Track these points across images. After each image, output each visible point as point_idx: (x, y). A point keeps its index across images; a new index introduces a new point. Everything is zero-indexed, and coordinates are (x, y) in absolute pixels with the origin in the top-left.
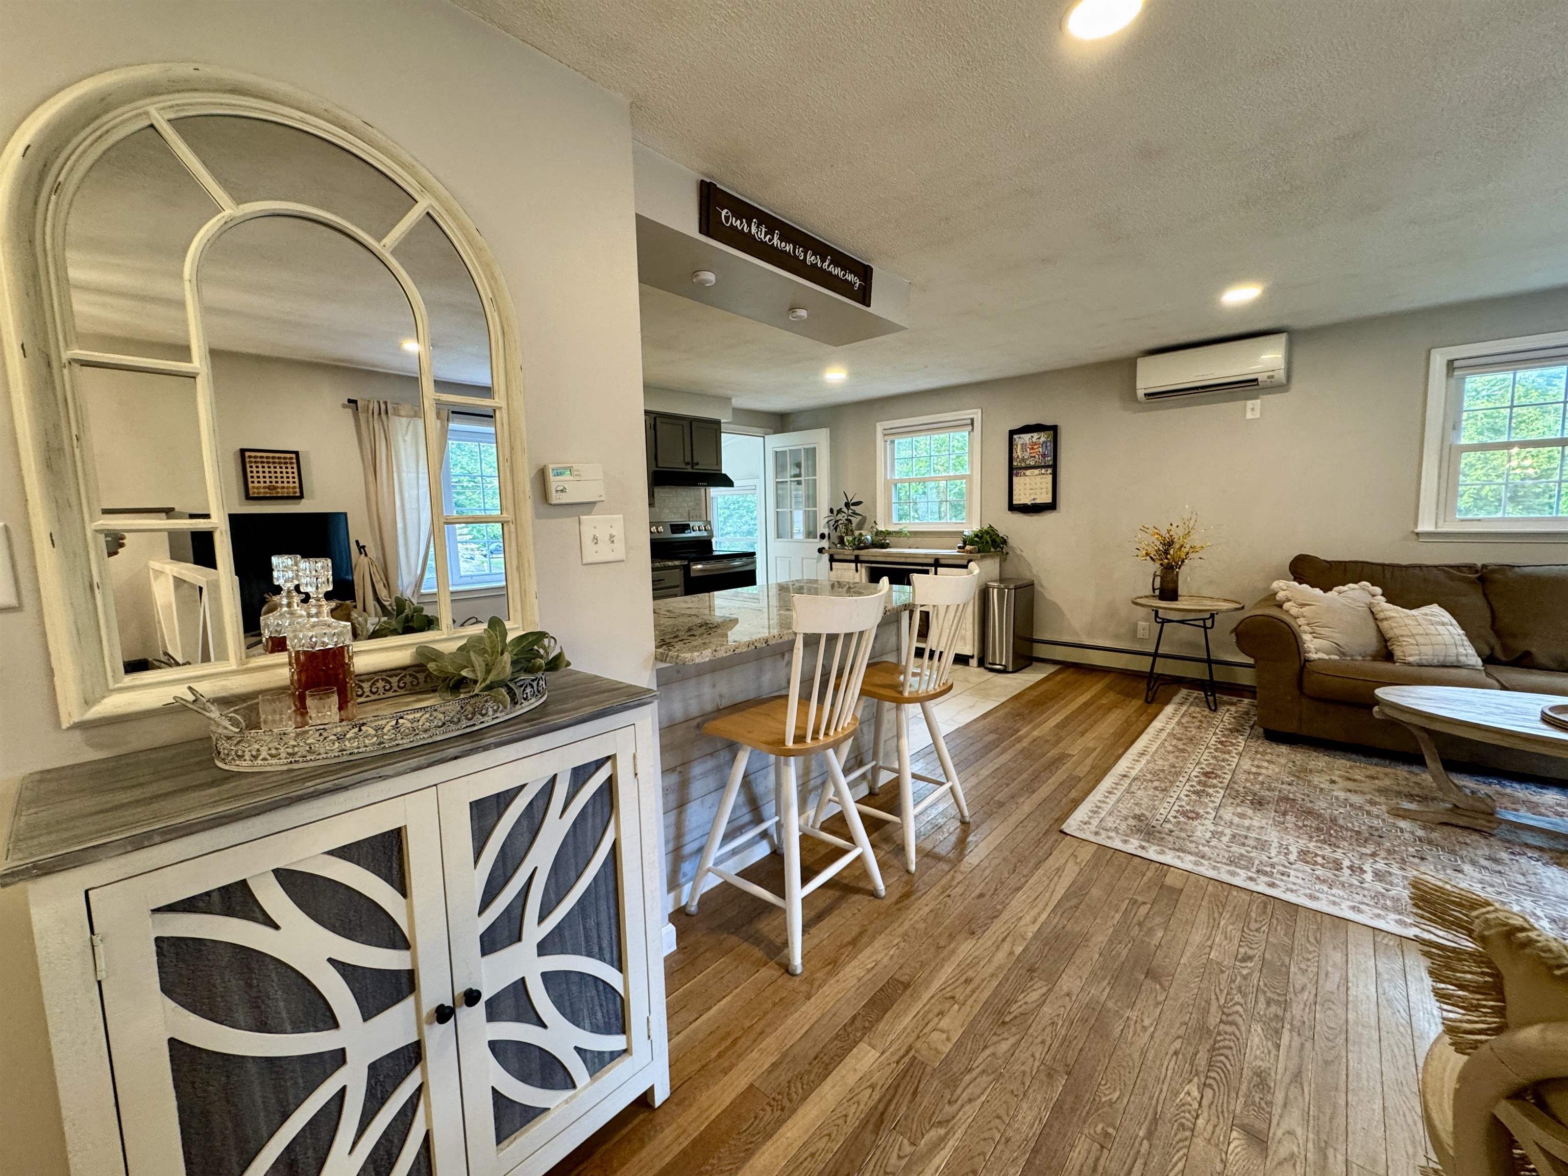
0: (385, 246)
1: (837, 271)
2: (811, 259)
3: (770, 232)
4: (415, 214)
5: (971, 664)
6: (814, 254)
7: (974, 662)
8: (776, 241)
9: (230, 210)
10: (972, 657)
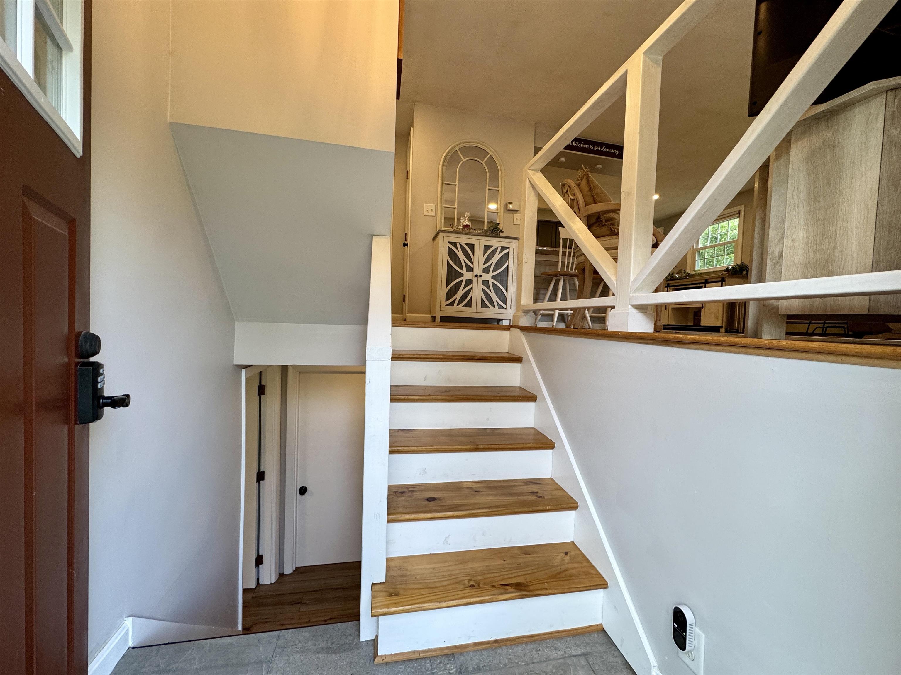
0: (483, 163)
1: (608, 150)
2: (596, 148)
3: (580, 143)
4: (489, 155)
5: (721, 331)
6: (598, 146)
7: (722, 330)
8: (582, 145)
9: (464, 160)
10: (722, 327)
